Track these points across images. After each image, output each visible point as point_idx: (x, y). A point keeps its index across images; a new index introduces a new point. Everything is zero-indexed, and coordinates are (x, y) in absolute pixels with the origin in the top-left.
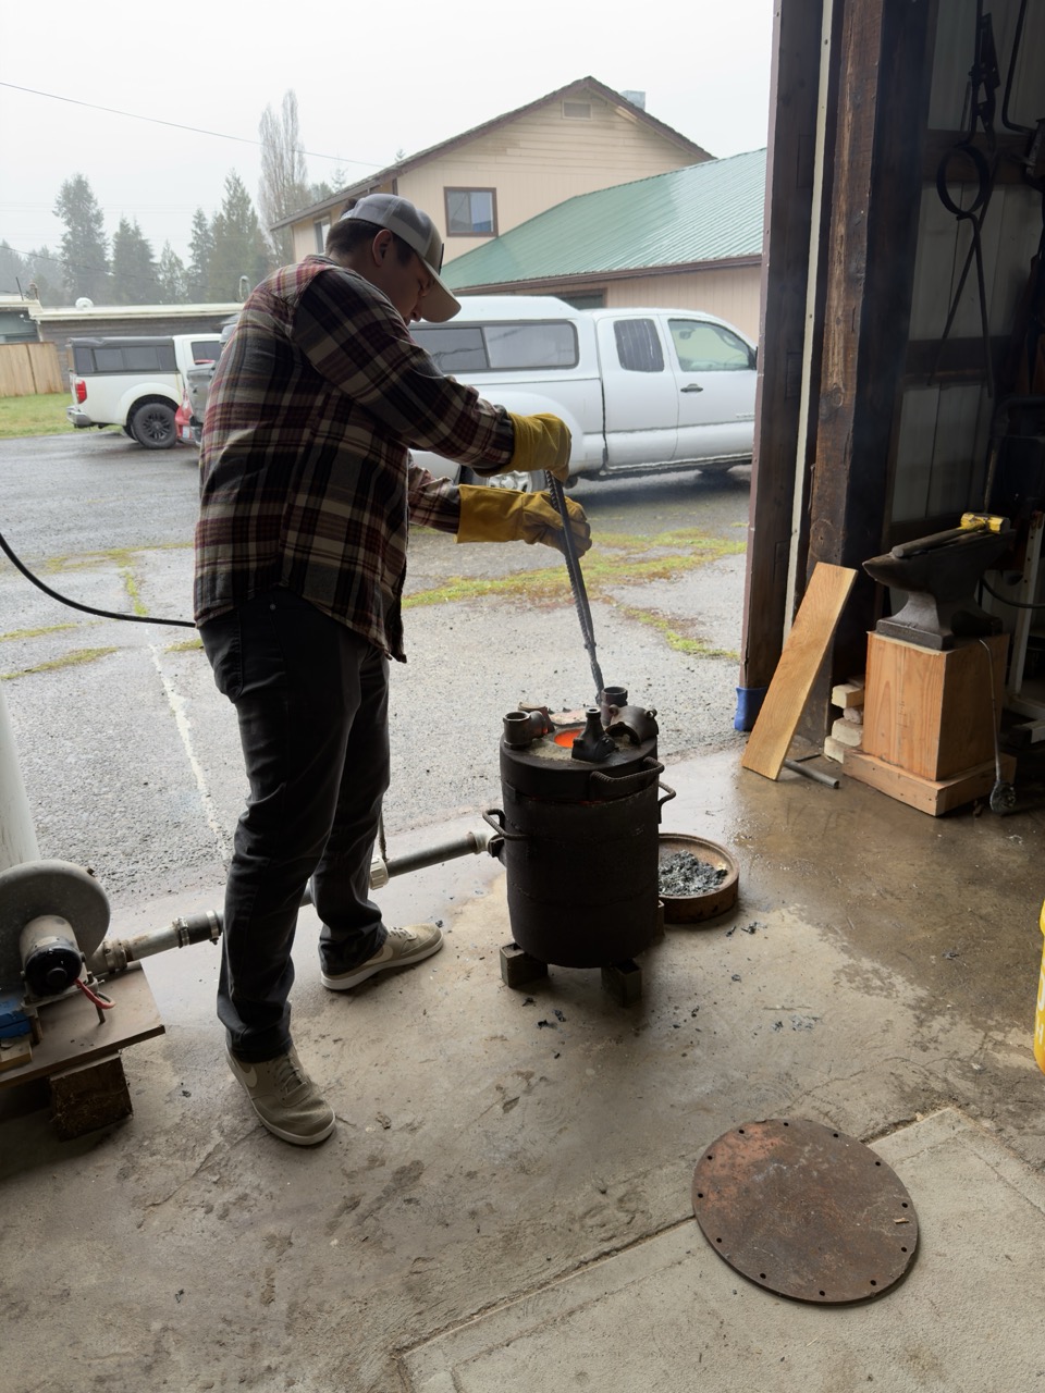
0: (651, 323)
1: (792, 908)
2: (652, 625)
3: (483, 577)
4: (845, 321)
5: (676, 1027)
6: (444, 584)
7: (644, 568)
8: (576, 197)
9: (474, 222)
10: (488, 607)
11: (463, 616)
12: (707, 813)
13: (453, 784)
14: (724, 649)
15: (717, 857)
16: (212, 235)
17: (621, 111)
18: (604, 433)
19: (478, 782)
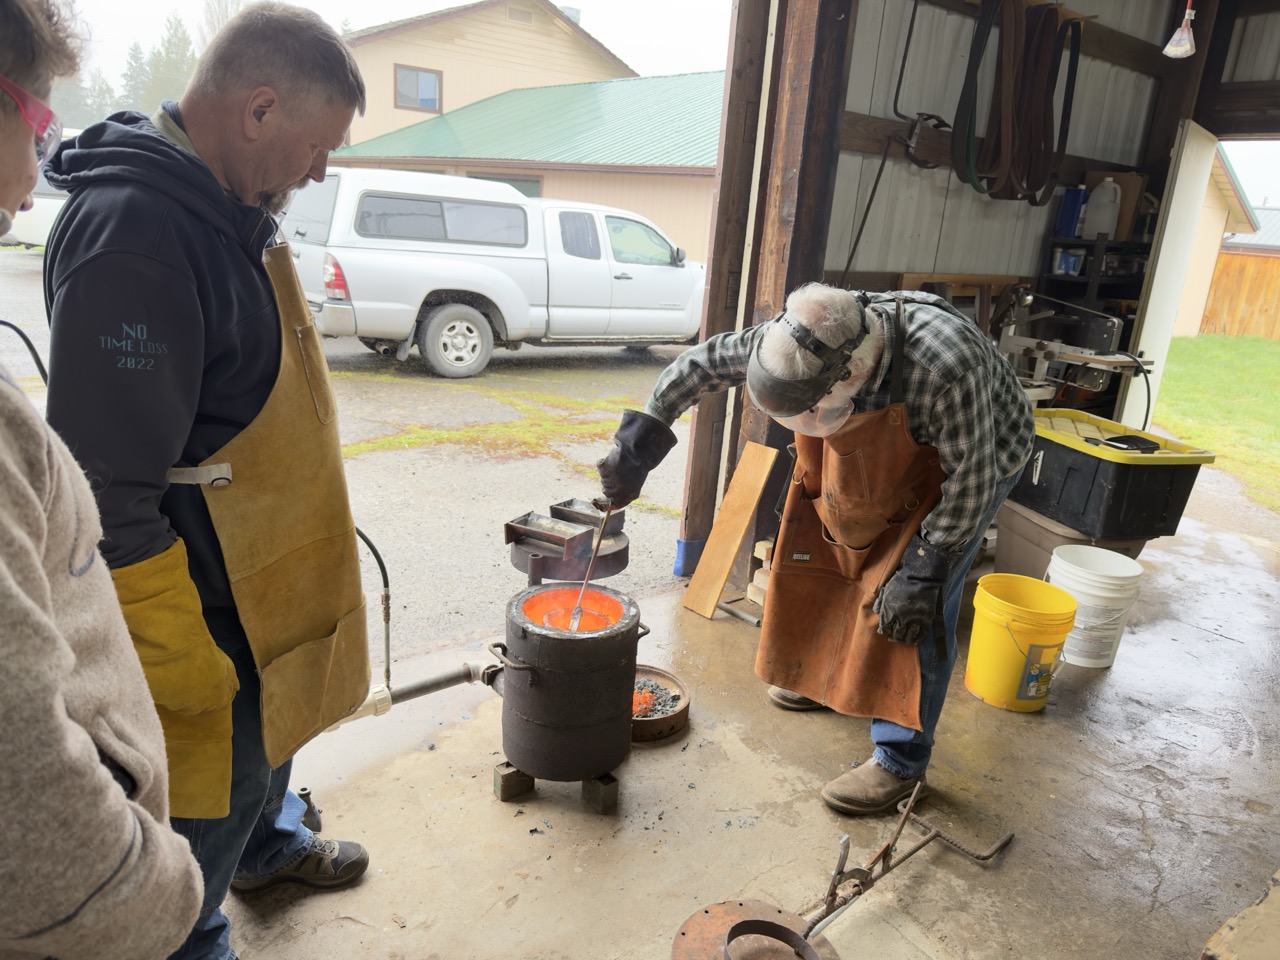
0: (591, 217)
1: (731, 726)
3: (440, 426)
4: (778, 253)
5: (646, 829)
6: (403, 431)
7: (585, 429)
8: (515, 90)
9: (420, 97)
10: (448, 455)
11: (424, 463)
12: (658, 646)
13: (431, 620)
14: (659, 504)
15: (671, 684)
16: (148, 68)
17: (559, 22)
18: (547, 307)
19: (454, 618)
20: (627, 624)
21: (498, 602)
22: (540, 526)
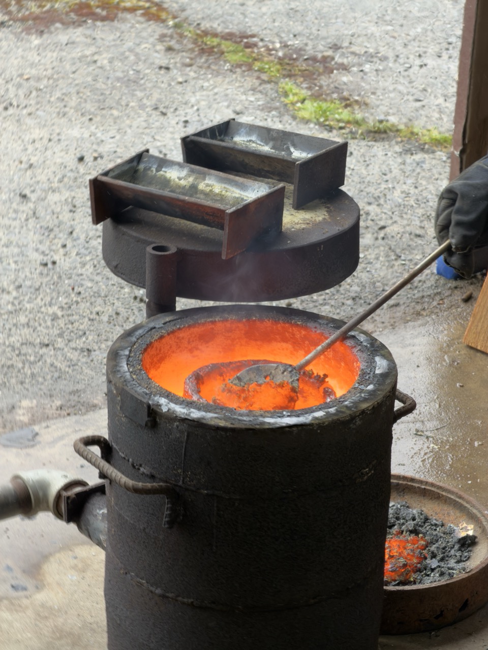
2: (250, 67)
14: (393, 119)
15: (453, 513)
20: (372, 393)
21: (60, 343)
22: (166, 182)
